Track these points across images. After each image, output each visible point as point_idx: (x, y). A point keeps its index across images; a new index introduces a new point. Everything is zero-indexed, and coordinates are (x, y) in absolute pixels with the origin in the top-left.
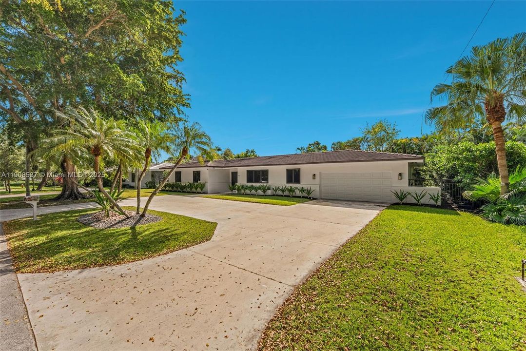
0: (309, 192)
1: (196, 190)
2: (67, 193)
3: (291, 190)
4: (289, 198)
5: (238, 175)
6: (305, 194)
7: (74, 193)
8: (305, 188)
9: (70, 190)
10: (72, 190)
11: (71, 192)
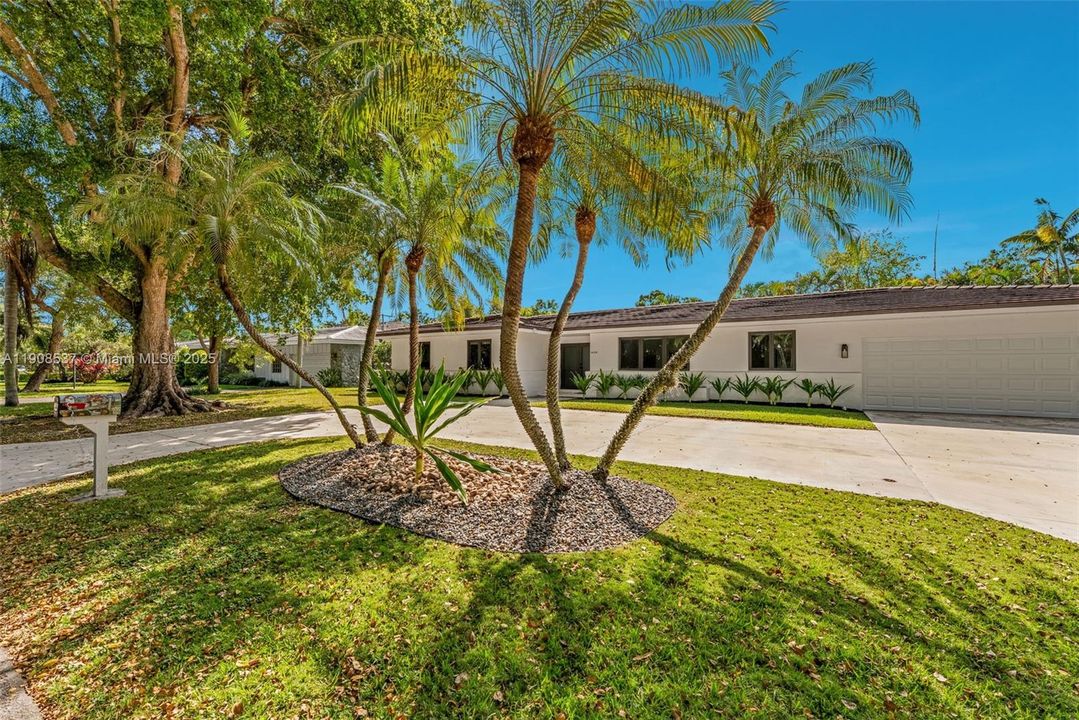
0: (833, 393)
1: (484, 387)
2: (148, 393)
3: (771, 388)
4: (768, 407)
5: (591, 350)
6: (817, 398)
7: (169, 395)
8: (816, 379)
9: (154, 386)
10: (162, 384)
11: (159, 392)
